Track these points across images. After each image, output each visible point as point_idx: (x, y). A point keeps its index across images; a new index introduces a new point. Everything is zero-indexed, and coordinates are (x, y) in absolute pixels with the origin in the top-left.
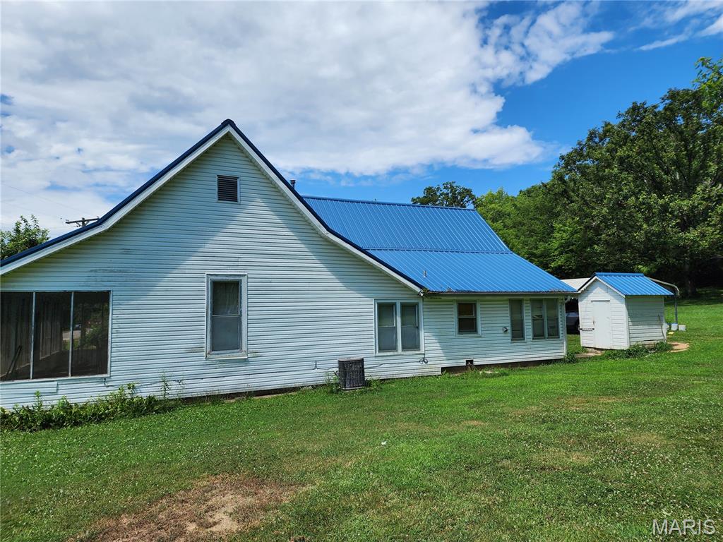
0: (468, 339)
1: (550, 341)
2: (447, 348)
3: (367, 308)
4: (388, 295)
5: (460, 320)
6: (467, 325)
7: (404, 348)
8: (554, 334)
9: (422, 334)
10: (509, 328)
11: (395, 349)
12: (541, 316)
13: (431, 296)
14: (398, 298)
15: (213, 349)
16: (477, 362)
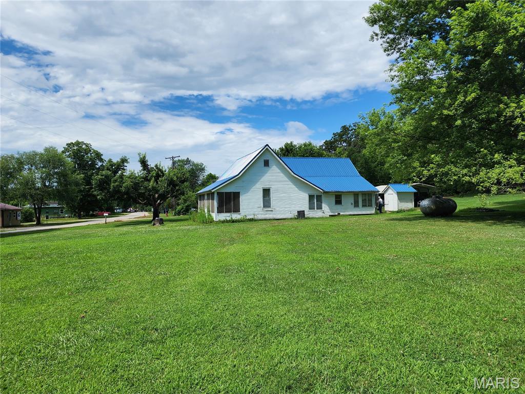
0: (339, 206)
1: (369, 208)
2: (331, 209)
3: (306, 196)
4: (312, 193)
5: (336, 201)
6: (338, 201)
7: (317, 209)
8: (370, 205)
9: (323, 205)
10: (353, 203)
11: (314, 209)
12: (366, 199)
13: (325, 192)
14: (315, 194)
15: (264, 207)
16: (341, 214)
